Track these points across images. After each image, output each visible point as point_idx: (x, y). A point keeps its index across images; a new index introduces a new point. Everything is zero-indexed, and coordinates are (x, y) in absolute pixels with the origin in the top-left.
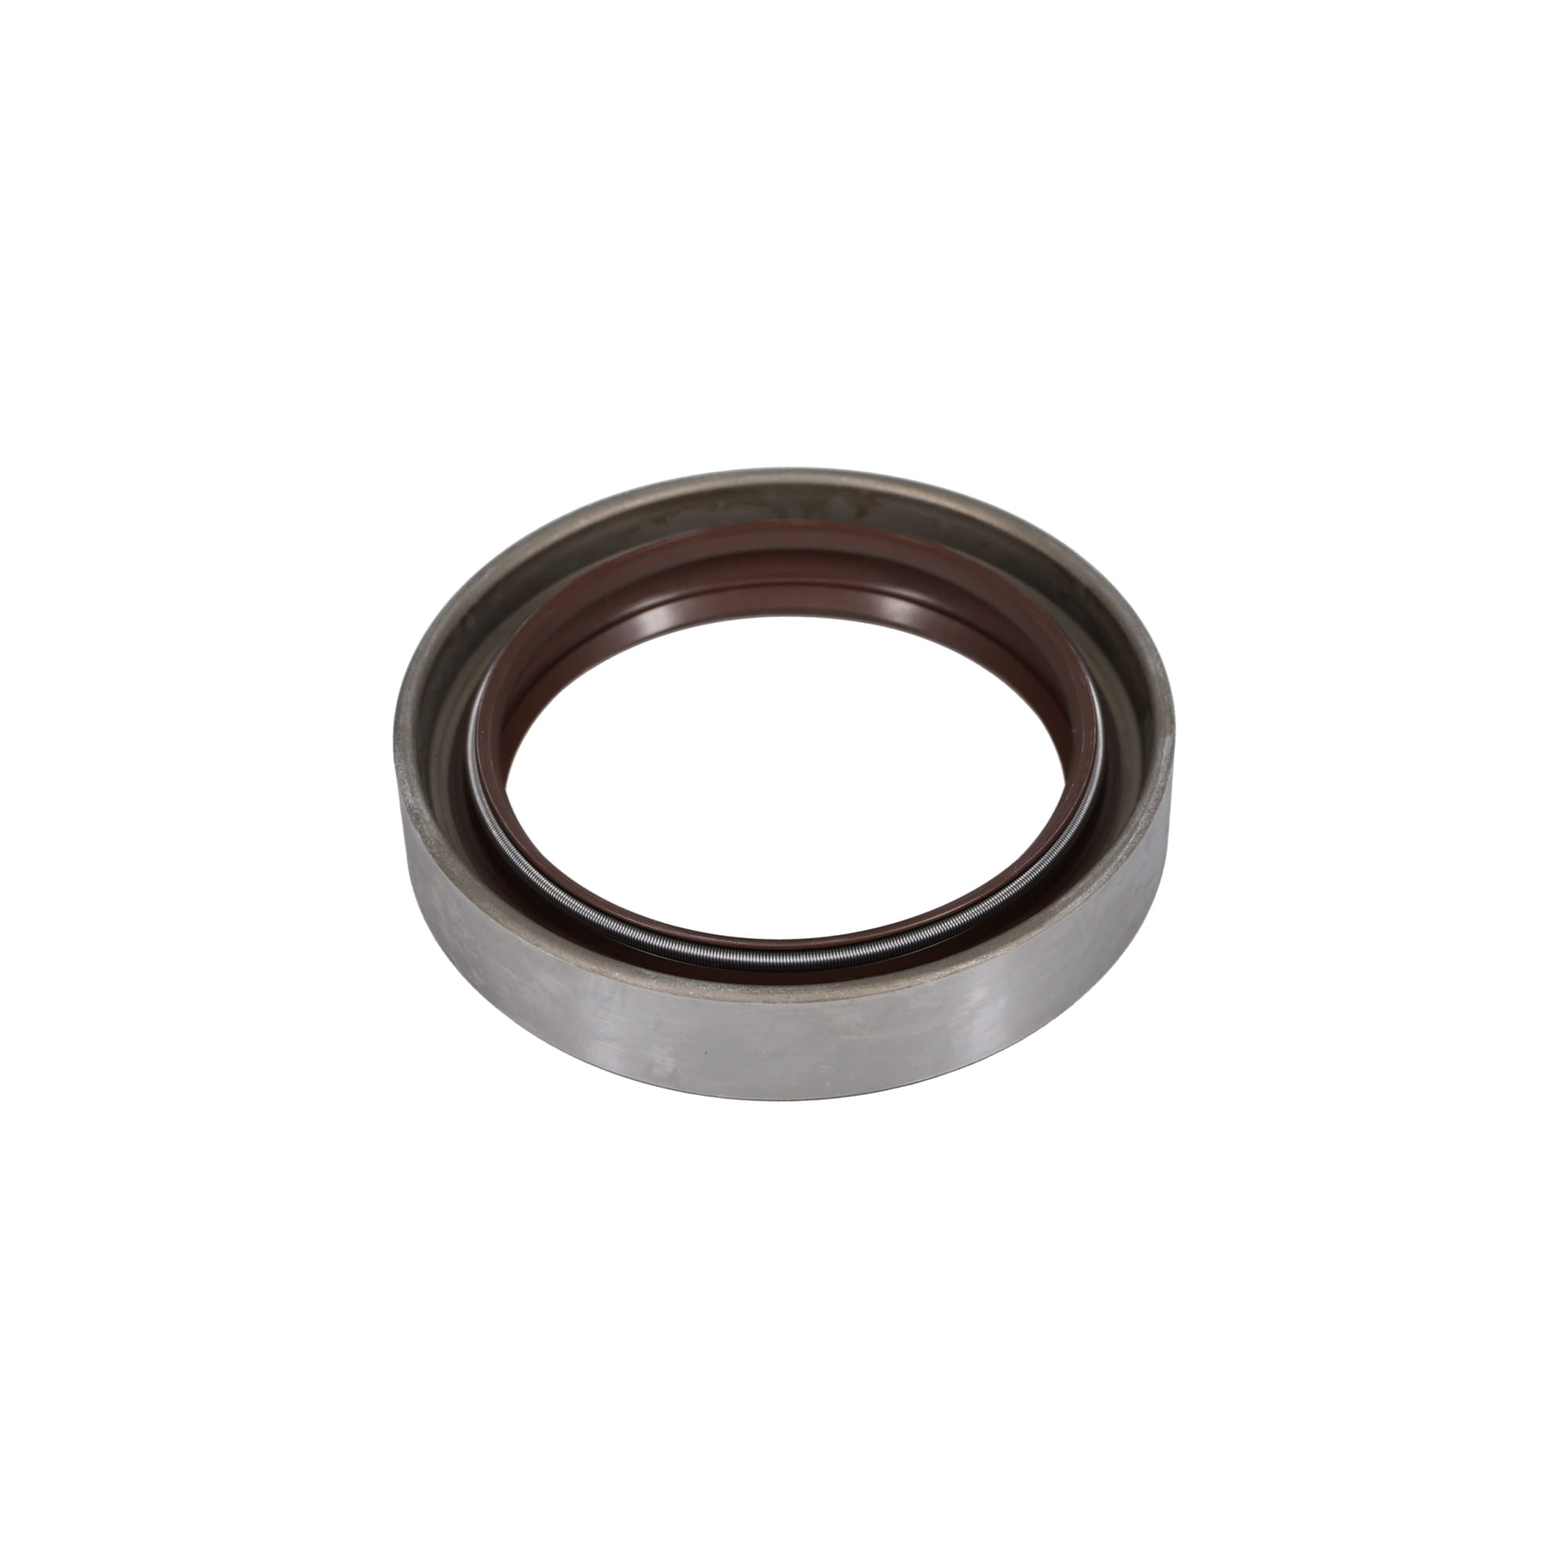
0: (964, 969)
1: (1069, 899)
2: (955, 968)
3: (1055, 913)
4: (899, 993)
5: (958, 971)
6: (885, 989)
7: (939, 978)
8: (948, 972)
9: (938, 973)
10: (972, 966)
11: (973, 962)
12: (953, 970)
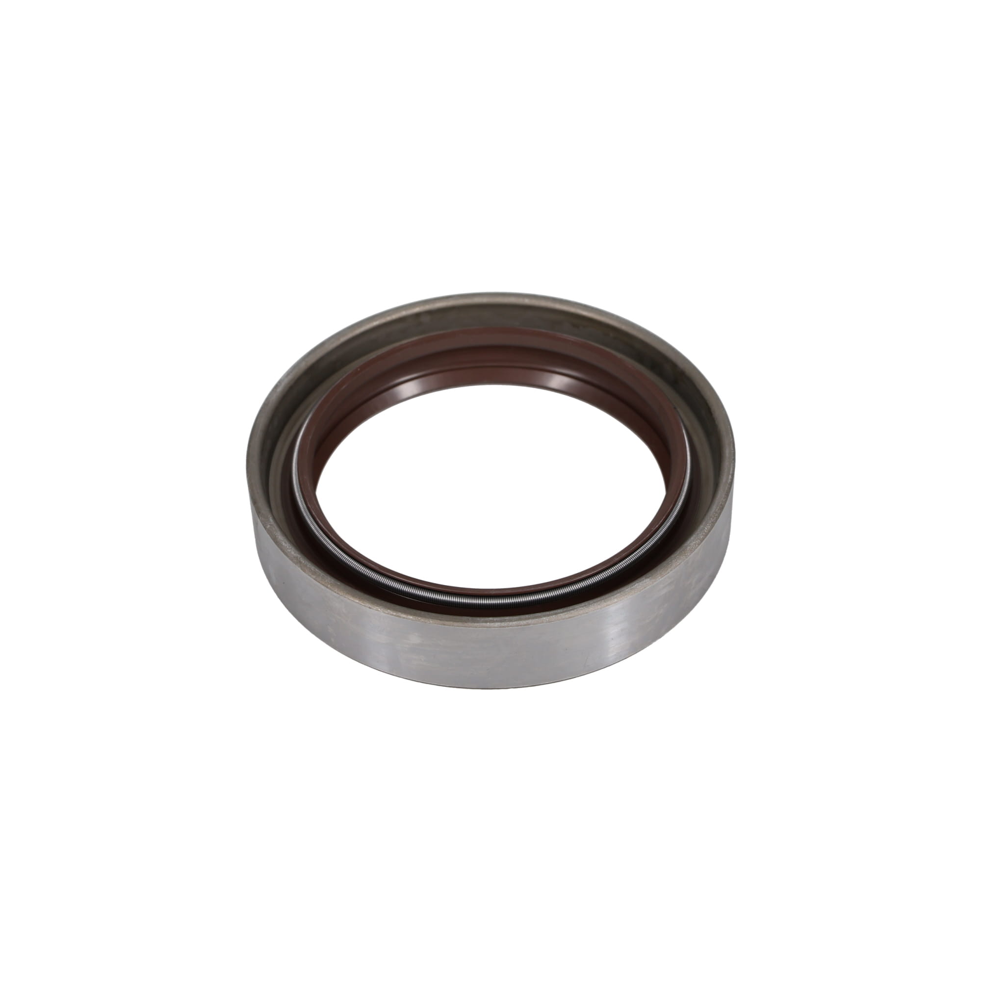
0: (404, 618)
1: (493, 620)
2: (399, 614)
3: (478, 622)
4: (364, 607)
5: (400, 617)
6: (357, 601)
7: (388, 614)
8: (395, 614)
9: (389, 611)
10: (410, 619)
11: (411, 617)
12: (398, 615)
